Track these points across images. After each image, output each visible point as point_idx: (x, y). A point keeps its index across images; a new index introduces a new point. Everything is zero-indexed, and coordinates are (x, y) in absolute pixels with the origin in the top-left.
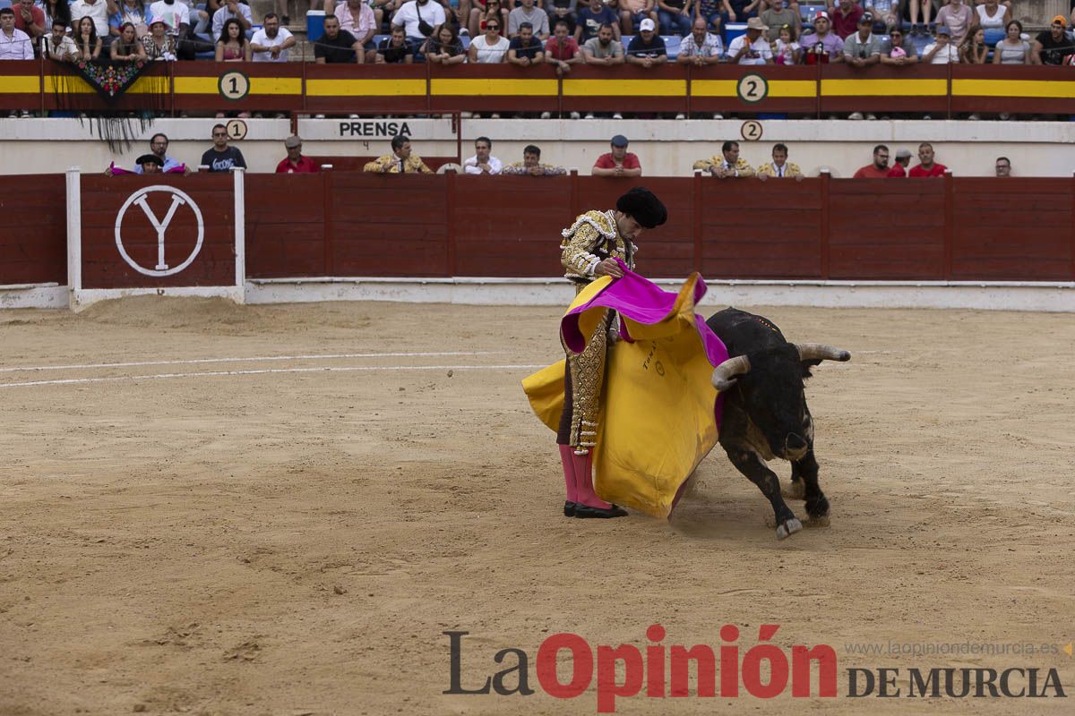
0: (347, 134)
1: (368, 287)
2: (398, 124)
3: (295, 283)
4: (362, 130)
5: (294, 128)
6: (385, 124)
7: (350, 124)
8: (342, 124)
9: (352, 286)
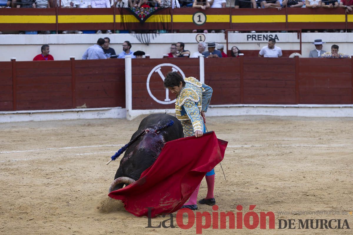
0: (250, 40)
1: (259, 109)
2: (273, 35)
3: (227, 107)
4: (257, 38)
5: (226, 37)
6: (267, 35)
7: (251, 35)
8: (248, 35)
9: (252, 108)
